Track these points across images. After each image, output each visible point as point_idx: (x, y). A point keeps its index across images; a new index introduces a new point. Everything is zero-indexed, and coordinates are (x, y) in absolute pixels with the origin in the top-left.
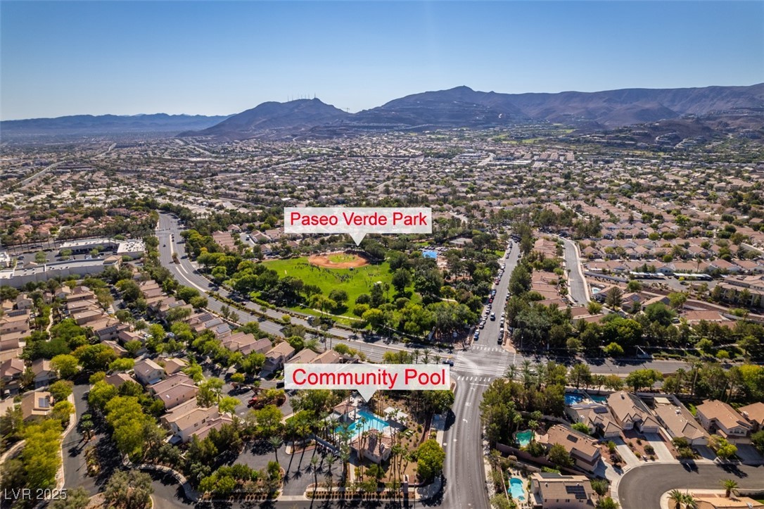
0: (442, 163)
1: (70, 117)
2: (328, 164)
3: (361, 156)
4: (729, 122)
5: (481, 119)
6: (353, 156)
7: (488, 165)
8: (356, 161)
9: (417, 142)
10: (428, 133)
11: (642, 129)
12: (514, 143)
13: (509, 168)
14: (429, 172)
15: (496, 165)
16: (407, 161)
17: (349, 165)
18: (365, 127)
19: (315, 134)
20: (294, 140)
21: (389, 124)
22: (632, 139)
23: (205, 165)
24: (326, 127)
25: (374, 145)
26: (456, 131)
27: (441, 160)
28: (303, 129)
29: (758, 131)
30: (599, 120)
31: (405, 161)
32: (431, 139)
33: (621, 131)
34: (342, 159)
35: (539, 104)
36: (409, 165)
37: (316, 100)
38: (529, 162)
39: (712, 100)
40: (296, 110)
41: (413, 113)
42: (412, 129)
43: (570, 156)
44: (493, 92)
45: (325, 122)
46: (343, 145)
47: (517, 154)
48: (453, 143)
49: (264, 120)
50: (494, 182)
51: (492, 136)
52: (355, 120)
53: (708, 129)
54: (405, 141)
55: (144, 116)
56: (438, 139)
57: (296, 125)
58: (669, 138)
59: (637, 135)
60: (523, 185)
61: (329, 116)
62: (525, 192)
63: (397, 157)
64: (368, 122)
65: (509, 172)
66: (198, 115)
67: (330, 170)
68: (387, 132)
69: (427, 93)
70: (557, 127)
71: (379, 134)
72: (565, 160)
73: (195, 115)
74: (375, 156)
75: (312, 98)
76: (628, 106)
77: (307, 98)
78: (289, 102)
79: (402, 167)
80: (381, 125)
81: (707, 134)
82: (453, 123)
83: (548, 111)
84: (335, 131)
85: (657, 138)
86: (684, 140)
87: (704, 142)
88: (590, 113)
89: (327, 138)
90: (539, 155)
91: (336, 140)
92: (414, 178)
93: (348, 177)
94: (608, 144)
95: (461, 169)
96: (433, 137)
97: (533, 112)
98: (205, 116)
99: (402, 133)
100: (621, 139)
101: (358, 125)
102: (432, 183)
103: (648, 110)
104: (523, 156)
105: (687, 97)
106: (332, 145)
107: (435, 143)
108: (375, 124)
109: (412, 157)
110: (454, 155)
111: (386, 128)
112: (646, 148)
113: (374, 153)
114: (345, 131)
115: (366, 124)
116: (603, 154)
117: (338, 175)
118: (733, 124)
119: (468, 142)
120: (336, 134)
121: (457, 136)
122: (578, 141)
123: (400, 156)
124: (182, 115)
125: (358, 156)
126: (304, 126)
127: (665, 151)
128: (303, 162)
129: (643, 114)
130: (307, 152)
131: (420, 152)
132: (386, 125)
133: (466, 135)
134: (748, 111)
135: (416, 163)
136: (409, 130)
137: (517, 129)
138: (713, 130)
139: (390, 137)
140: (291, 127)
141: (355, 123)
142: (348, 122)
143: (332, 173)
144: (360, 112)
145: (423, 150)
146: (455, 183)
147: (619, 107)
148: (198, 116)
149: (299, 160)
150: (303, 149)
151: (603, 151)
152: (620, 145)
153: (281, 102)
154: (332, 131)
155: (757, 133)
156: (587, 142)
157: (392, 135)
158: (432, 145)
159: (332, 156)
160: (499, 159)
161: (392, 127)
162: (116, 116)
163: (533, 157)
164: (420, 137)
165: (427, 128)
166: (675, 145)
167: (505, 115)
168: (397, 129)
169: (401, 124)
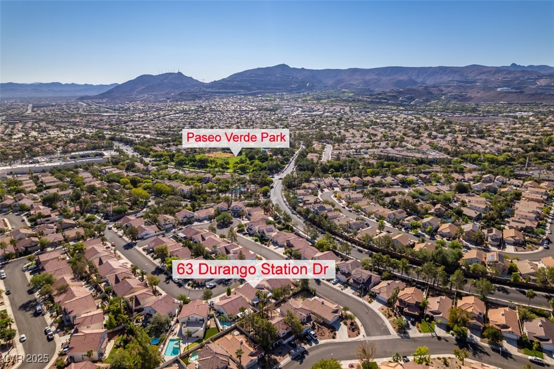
0: (270, 114)
2: (198, 115)
3: (218, 111)
4: (443, 89)
5: (295, 86)
6: (213, 111)
7: (297, 115)
8: (215, 114)
9: (253, 102)
10: (260, 96)
11: (392, 93)
12: (315, 102)
13: (309, 116)
14: (261, 119)
15: (302, 115)
16: (248, 113)
17: (211, 116)
18: (218, 93)
19: (182, 97)
20: (168, 101)
21: (233, 91)
22: (385, 99)
23: (116, 117)
24: (189, 93)
25: (225, 104)
26: (279, 95)
27: (269, 112)
28: (173, 94)
29: (458, 95)
30: (371, 88)
31: (246, 113)
32: (263, 100)
33: (379, 94)
34: (206, 113)
35: (334, 77)
36: (249, 115)
37: (180, 73)
38: (322, 113)
39: (441, 75)
40: (166, 81)
41: (250, 83)
42: (249, 94)
43: (347, 109)
44: (303, 68)
45: (188, 89)
46: (204, 104)
47: (315, 108)
48: (276, 103)
49: (143, 88)
50: (299, 123)
51: (301, 98)
53: (431, 93)
54: (245, 101)
55: (41, 84)
56: (267, 100)
57: (167, 91)
58: (407, 98)
59: (389, 96)
60: (314, 124)
61: (189, 84)
62: (314, 127)
63: (241, 111)
64: (219, 89)
65: (308, 118)
66: (86, 84)
67: (201, 119)
68: (232, 96)
69: (259, 69)
70: (344, 92)
71: (227, 97)
72: (343, 111)
74: (227, 110)
75: (176, 72)
76: (390, 78)
77: (173, 72)
78: (159, 75)
79: (245, 117)
80: (228, 91)
81: (430, 96)
82: (277, 89)
83: (339, 82)
84: (196, 95)
85: (400, 99)
86: (416, 100)
87: (427, 100)
88: (366, 83)
89: (192, 100)
90: (329, 109)
91: (198, 101)
92: (253, 122)
93: (213, 122)
94: (371, 102)
95: (281, 117)
96: (263, 99)
97: (330, 82)
98: (92, 85)
99: (243, 97)
100: (379, 98)
101: (212, 91)
102: (264, 124)
103: (401, 80)
104: (319, 109)
105: (426, 73)
106: (197, 105)
107: (265, 102)
108: (224, 91)
109: (251, 111)
110: (277, 109)
111: (231, 93)
112: (393, 105)
113: (226, 109)
114: (203, 95)
115: (218, 91)
116: (367, 108)
117: (207, 121)
118: (445, 90)
119: (286, 102)
120: (198, 97)
121: (279, 98)
122: (354, 100)
123: (243, 111)
124: (73, 84)
125: (216, 111)
126: (173, 92)
127: (403, 106)
128: (181, 114)
129: (398, 83)
130: (181, 109)
131: (256, 108)
132: (231, 91)
133: (285, 98)
134: (457, 82)
135: (253, 114)
136: (247, 95)
137: (318, 93)
138: (433, 94)
139: (235, 99)
140: (164, 93)
141: (209, 90)
142: (205, 89)
143: (202, 120)
144: (212, 82)
145: (257, 106)
146: (277, 124)
147: (384, 79)
149: (177, 113)
150: (178, 107)
151: (368, 106)
152: (378, 103)
153: (154, 75)
154: (195, 95)
155: (456, 96)
156: (359, 101)
157: (236, 98)
158: (262, 104)
159: (199, 111)
160: (304, 112)
161: (235, 93)
163: (325, 110)
164: (255, 99)
165: (259, 93)
166: (410, 103)
167: (311, 84)
168: (239, 93)
169: (242, 91)
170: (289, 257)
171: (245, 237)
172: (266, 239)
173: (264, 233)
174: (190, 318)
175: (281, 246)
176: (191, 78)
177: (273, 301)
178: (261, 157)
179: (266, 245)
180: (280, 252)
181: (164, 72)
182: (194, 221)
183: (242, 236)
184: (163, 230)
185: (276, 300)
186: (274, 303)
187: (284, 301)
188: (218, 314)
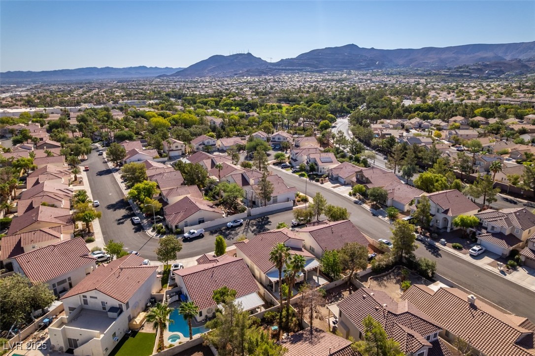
1: (83, 68)
2: (260, 84)
3: (281, 81)
5: (364, 64)
6: (276, 81)
10: (326, 74)
11: (476, 66)
18: (282, 70)
19: (249, 73)
20: (235, 77)
21: (299, 68)
22: (468, 72)
24: (256, 69)
26: (346, 72)
33: (461, 68)
34: (269, 82)
35: (406, 57)
36: (314, 84)
37: (249, 54)
40: (235, 61)
41: (317, 61)
42: (315, 71)
44: (373, 48)
46: (269, 78)
49: (213, 66)
51: (370, 73)
52: (276, 66)
53: (526, 66)
55: (131, 68)
57: (236, 69)
58: (496, 71)
59: (472, 69)
61: (258, 64)
64: (286, 66)
68: (298, 73)
69: (327, 48)
71: (293, 73)
73: (164, 67)
74: (291, 81)
75: (246, 53)
76: (472, 55)
77: (243, 53)
78: (230, 56)
80: (294, 68)
81: (525, 69)
82: (344, 67)
83: (412, 60)
84: (263, 71)
85: (487, 72)
86: (507, 73)
87: (522, 74)
88: (442, 61)
89: (258, 75)
91: (264, 76)
94: (451, 76)
96: (330, 74)
97: (401, 61)
98: (172, 68)
100: (460, 72)
101: (279, 68)
103: (485, 58)
104: (390, 81)
105: (517, 49)
106: (261, 78)
108: (290, 68)
111: (298, 70)
112: (478, 77)
114: (270, 72)
115: (284, 68)
120: (264, 73)
121: (346, 74)
122: (430, 74)
124: (156, 67)
126: (242, 70)
132: (298, 68)
133: (353, 73)
136: (313, 72)
137: (388, 70)
138: (530, 67)
140: (233, 70)
144: (280, 61)
147: (464, 57)
148: (167, 68)
149: (241, 83)
150: (243, 80)
152: (459, 76)
153: (225, 55)
154: (261, 72)
156: (436, 75)
159: (262, 81)
161: (302, 70)
162: (112, 68)
163: (397, 81)
165: (326, 70)
166: (499, 76)
167: (381, 62)
168: (305, 70)
169: (309, 68)
170: (360, 199)
171: (284, 171)
172: (319, 173)
173: (316, 164)
174: (89, 299)
175: (345, 184)
176: (260, 58)
177: (322, 282)
178: (322, 100)
179: (317, 181)
180: (343, 192)
181: (235, 53)
182: (215, 151)
183: (280, 169)
184: (165, 157)
185: (330, 279)
186: (325, 287)
187: (351, 285)
188: (176, 298)
